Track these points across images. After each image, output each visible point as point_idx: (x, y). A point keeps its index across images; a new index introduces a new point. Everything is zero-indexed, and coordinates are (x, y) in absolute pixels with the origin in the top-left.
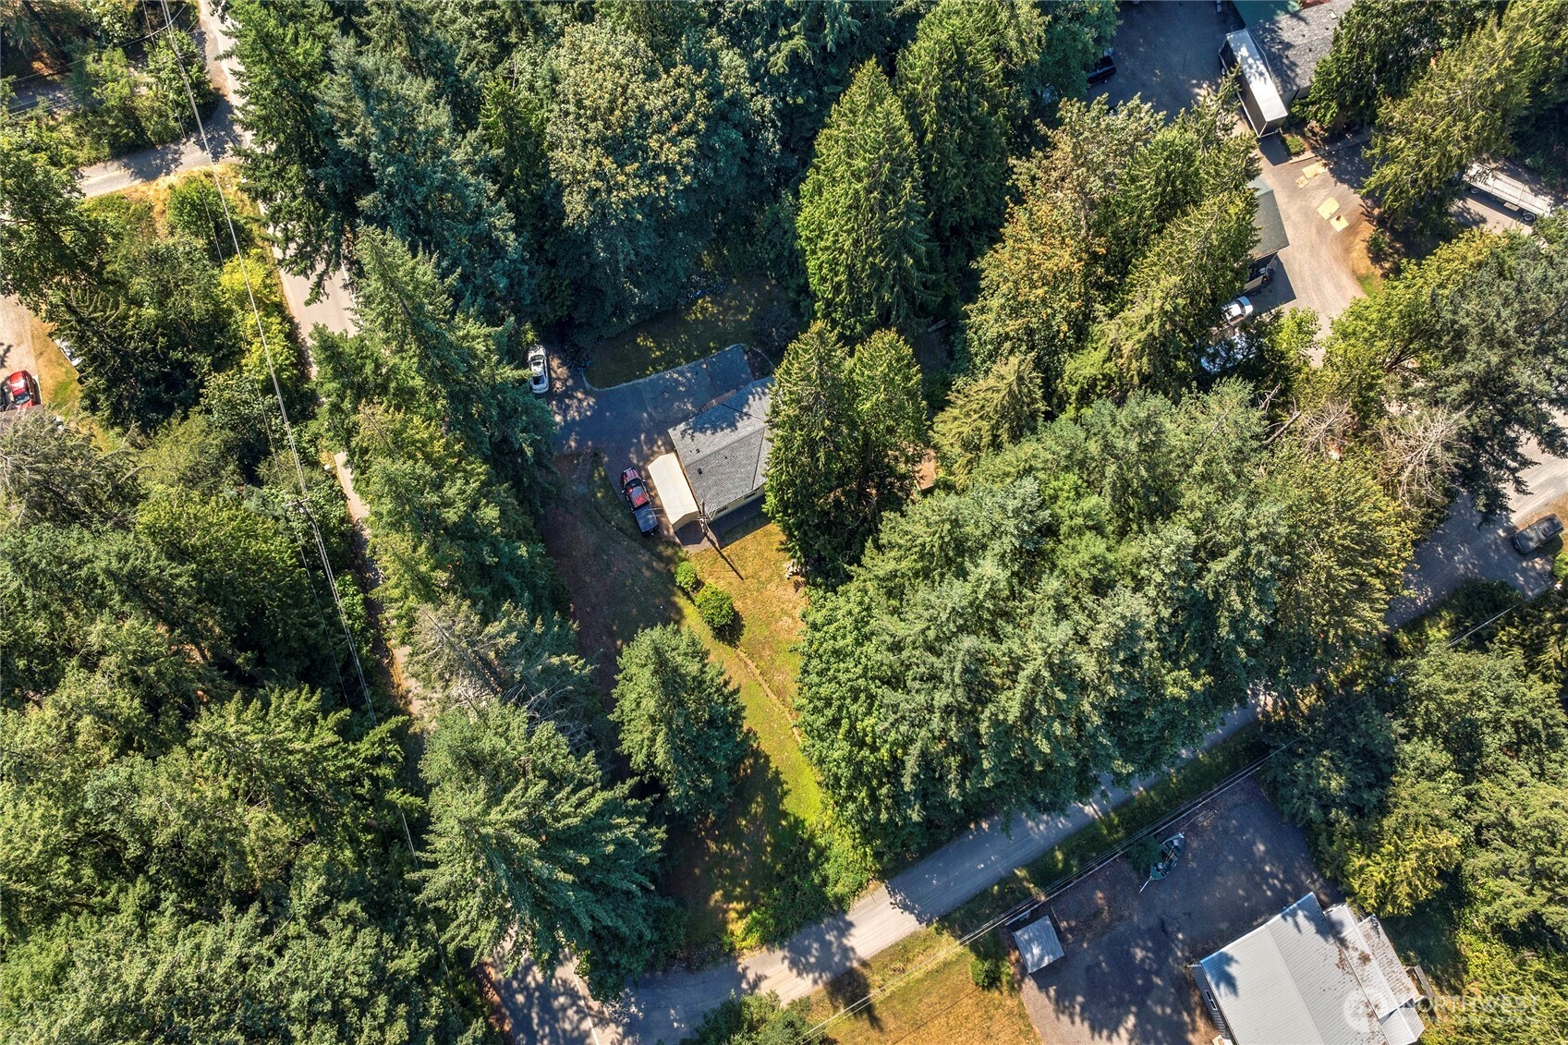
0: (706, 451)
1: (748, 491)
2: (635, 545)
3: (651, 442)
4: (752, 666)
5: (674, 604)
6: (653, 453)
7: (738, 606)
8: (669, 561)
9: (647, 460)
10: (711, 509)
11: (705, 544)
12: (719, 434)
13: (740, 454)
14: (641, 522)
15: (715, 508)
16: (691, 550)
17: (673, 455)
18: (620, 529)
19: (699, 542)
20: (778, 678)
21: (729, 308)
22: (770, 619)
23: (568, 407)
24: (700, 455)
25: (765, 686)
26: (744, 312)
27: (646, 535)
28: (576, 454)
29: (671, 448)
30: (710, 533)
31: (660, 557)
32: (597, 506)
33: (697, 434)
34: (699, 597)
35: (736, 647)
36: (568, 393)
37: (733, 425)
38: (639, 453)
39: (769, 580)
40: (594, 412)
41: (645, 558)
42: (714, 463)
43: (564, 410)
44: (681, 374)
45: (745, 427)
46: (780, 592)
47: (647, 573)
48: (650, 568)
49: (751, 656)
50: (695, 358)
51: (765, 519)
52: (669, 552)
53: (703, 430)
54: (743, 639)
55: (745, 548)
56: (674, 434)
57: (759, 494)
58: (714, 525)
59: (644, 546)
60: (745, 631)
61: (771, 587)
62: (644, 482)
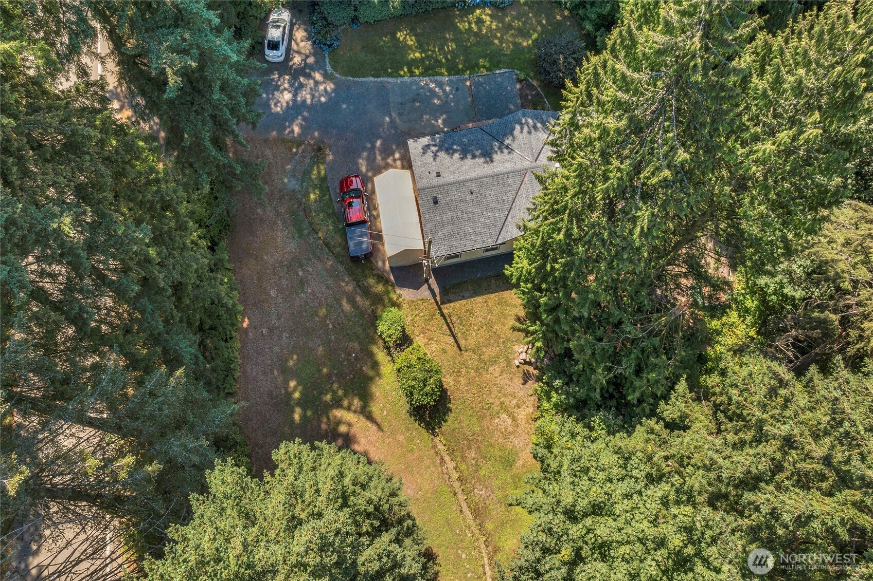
0: (448, 177)
1: (490, 243)
2: (341, 268)
3: (387, 152)
4: (451, 465)
5: (371, 355)
6: (387, 166)
7: (448, 381)
8: (378, 300)
9: (378, 170)
10: (439, 252)
11: (424, 292)
12: (469, 161)
13: (491, 194)
14: (351, 244)
15: (444, 252)
16: (405, 294)
17: (407, 173)
18: (327, 245)
19: (417, 288)
20: (480, 492)
21: (509, 27)
22: (484, 413)
23: (301, 86)
24: (440, 181)
25: (462, 497)
26: (526, 35)
27: (355, 259)
28: (298, 143)
29: (407, 164)
30: (432, 281)
31: (366, 292)
32: (307, 211)
33: (442, 154)
34: (402, 357)
35: (434, 434)
36: (304, 71)
37: (488, 155)
38: (371, 161)
39: (494, 361)
40: (330, 99)
41: (350, 288)
42: (455, 195)
43: (297, 89)
44: (440, 85)
45: (502, 163)
46: (503, 381)
47: (346, 306)
48: (352, 301)
49: (452, 453)
50: (458, 72)
51: (506, 284)
52: (380, 288)
53: (450, 151)
54: (445, 426)
55: (470, 312)
56: (415, 146)
57: (502, 250)
58: (439, 272)
59: (351, 274)
60: (451, 417)
61: (495, 370)
62: (367, 196)
